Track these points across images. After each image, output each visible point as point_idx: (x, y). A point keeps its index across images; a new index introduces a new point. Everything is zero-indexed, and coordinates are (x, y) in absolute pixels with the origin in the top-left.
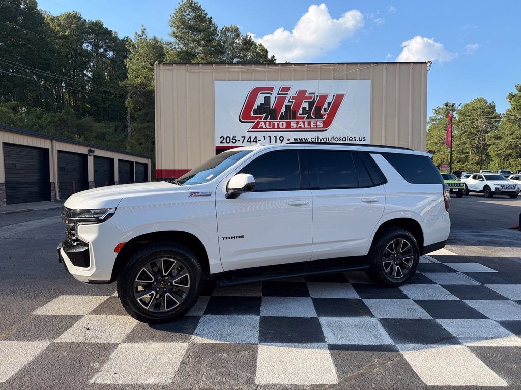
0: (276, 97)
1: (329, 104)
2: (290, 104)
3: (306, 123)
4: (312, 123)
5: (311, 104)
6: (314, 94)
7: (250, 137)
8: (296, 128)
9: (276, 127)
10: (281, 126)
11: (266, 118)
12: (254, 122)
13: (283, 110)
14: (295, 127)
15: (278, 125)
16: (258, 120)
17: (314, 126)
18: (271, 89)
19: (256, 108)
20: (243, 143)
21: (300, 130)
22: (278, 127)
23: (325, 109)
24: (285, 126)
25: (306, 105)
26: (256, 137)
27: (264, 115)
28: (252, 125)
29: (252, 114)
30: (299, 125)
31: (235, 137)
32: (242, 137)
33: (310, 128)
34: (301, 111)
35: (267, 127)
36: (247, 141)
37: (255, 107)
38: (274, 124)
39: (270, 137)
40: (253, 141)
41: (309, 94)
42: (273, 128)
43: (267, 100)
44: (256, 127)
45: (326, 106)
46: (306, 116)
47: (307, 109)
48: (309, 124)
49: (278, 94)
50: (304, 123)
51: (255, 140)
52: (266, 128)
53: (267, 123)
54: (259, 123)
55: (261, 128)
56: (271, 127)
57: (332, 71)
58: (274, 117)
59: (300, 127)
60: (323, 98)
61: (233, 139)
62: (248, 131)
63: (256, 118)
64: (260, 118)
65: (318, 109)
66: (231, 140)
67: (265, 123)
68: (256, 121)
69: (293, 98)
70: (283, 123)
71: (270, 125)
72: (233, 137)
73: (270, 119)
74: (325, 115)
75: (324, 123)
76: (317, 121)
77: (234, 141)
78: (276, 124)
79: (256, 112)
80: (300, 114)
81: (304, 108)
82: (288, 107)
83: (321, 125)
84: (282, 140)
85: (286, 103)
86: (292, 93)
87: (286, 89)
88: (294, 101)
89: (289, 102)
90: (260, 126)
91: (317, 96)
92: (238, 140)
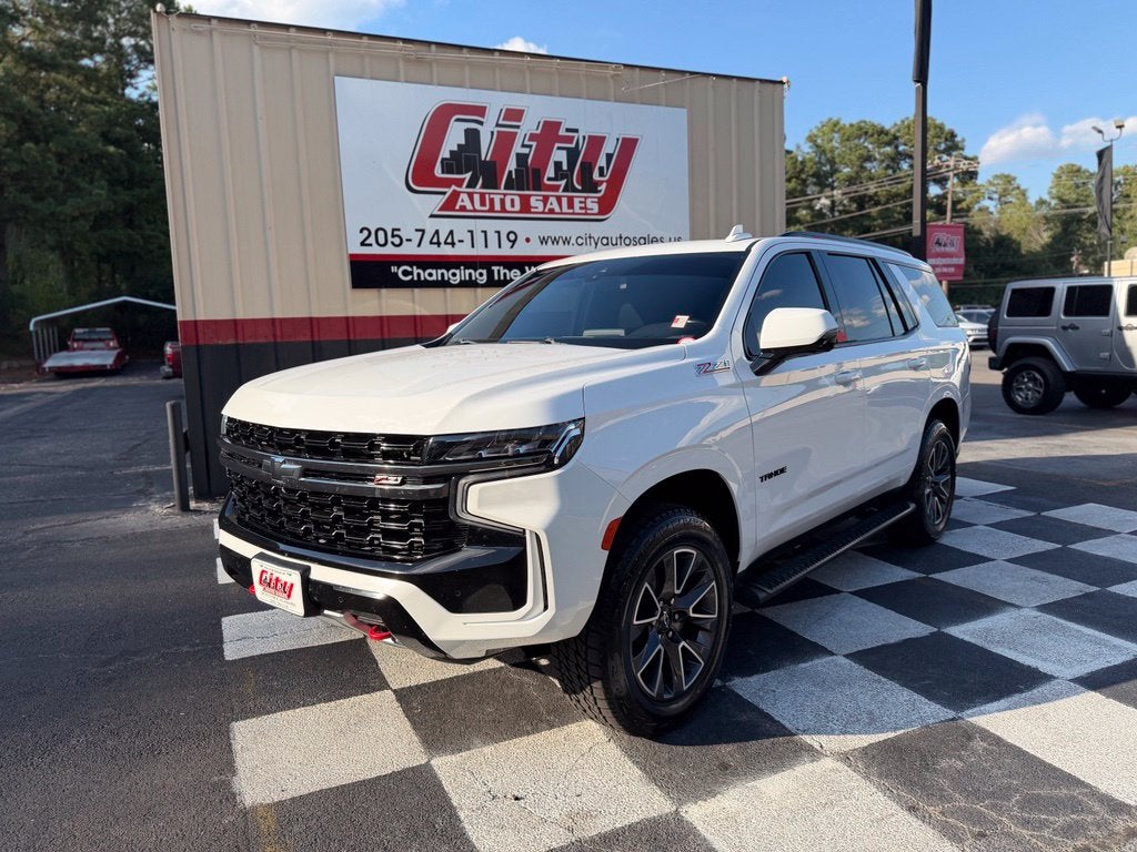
0: (492, 133)
1: (609, 157)
2: (526, 151)
3: (564, 201)
4: (576, 201)
5: (573, 154)
6: (576, 131)
7: (437, 232)
8: (543, 213)
9: (497, 207)
10: (508, 207)
11: (472, 184)
12: (444, 193)
13: (512, 165)
14: (541, 209)
15: (503, 202)
16: (454, 187)
17: (581, 208)
18: (481, 111)
19: (447, 155)
20: (419, 245)
21: (550, 216)
22: (503, 209)
23: (601, 169)
24: (517, 207)
25: (559, 156)
26: (451, 233)
27: (468, 176)
28: (439, 200)
29: (438, 172)
30: (549, 206)
31: (399, 230)
32: (417, 230)
33: (573, 214)
34: (550, 172)
35: (478, 206)
36: (431, 243)
37: (445, 153)
38: (492, 201)
39: (485, 232)
40: (446, 243)
41: (568, 130)
42: (492, 209)
43: (473, 137)
44: (450, 204)
45: (602, 162)
46: (563, 183)
47: (565, 167)
48: (571, 205)
49: (498, 125)
50: (559, 199)
51: (449, 240)
52: (475, 210)
53: (477, 197)
54: (456, 195)
55: (463, 208)
56: (487, 208)
57: (611, 80)
58: (492, 183)
59: (552, 211)
60: (596, 142)
61: (393, 236)
62: (432, 216)
63: (448, 183)
64: (459, 183)
65: (587, 168)
66: (390, 239)
67: (471, 196)
68: (449, 191)
69: (533, 137)
70: (513, 199)
71: (483, 203)
72: (394, 230)
73: (483, 187)
74: (602, 182)
75: (601, 201)
76: (586, 198)
77: (397, 241)
78: (497, 199)
79: (447, 167)
80: (549, 179)
81: (558, 165)
82: (521, 158)
83: (596, 208)
84: (514, 242)
85: (517, 148)
86: (529, 126)
87: (515, 115)
88: (534, 144)
89: (523, 146)
90: (459, 204)
91: (584, 137)
92: (408, 240)
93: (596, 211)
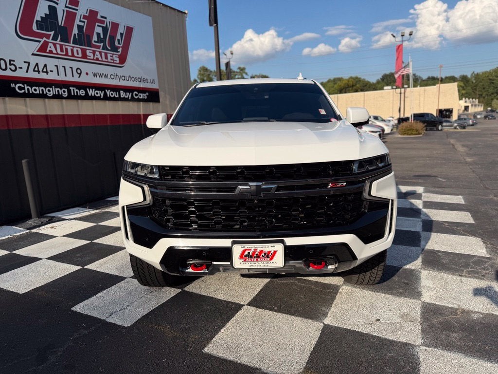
0: (64, 10)
1: (122, 34)
2: (82, 24)
3: (103, 54)
4: (109, 55)
5: (105, 30)
6: (106, 18)
7: (37, 64)
8: (93, 59)
9: (70, 54)
10: (75, 54)
11: (55, 38)
12: (40, 42)
13: (75, 31)
14: (92, 57)
15: (72, 51)
16: (44, 39)
17: (111, 59)
19: (40, 19)
20: (27, 72)
21: (96, 62)
22: (73, 55)
23: (118, 40)
24: (80, 55)
25: (98, 30)
26: (45, 65)
27: (52, 33)
28: (37, 45)
29: (34, 28)
30: (96, 56)
31: (14, 61)
32: (25, 62)
33: (108, 62)
34: (95, 38)
35: (59, 52)
36: (34, 71)
37: (38, 17)
38: (66, 49)
39: (64, 67)
40: (43, 71)
41: (102, 17)
42: (67, 54)
43: (53, 10)
44: (43, 48)
45: (118, 37)
46: (102, 45)
47: (102, 36)
48: (106, 58)
49: (66, 7)
50: (100, 53)
51: (45, 70)
52: (57, 54)
53: (58, 46)
55: (51, 52)
56: (64, 53)
58: (66, 39)
59: (97, 59)
60: (115, 26)
61: (11, 64)
62: (33, 54)
63: (41, 36)
64: (48, 36)
65: (112, 39)
66: (9, 66)
67: (55, 45)
68: (42, 41)
69: (85, 17)
70: (78, 49)
71: (62, 50)
72: (10, 61)
73: (61, 41)
74: (119, 47)
75: (120, 57)
76: (113, 54)
77: (13, 68)
78: (69, 49)
79: (40, 26)
80: (95, 42)
81: (98, 34)
82: (80, 28)
83: (118, 61)
84: (80, 74)
85: (77, 22)
86: (82, 10)
87: (74, 3)
88: (86, 21)
89: (80, 21)
90: (49, 49)
91: (109, 22)
92: (20, 68)
93: (118, 62)
